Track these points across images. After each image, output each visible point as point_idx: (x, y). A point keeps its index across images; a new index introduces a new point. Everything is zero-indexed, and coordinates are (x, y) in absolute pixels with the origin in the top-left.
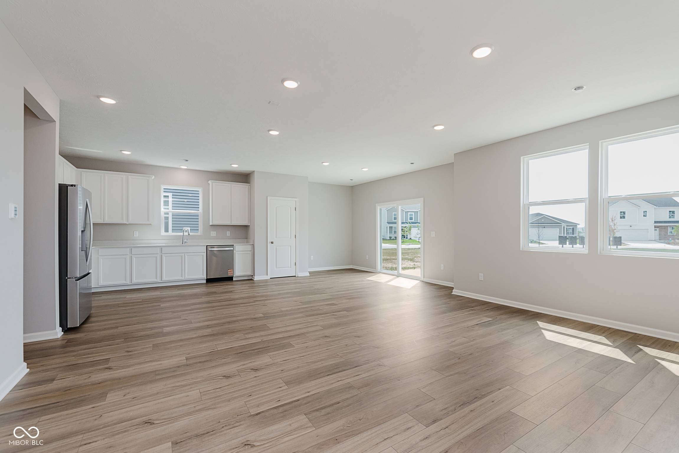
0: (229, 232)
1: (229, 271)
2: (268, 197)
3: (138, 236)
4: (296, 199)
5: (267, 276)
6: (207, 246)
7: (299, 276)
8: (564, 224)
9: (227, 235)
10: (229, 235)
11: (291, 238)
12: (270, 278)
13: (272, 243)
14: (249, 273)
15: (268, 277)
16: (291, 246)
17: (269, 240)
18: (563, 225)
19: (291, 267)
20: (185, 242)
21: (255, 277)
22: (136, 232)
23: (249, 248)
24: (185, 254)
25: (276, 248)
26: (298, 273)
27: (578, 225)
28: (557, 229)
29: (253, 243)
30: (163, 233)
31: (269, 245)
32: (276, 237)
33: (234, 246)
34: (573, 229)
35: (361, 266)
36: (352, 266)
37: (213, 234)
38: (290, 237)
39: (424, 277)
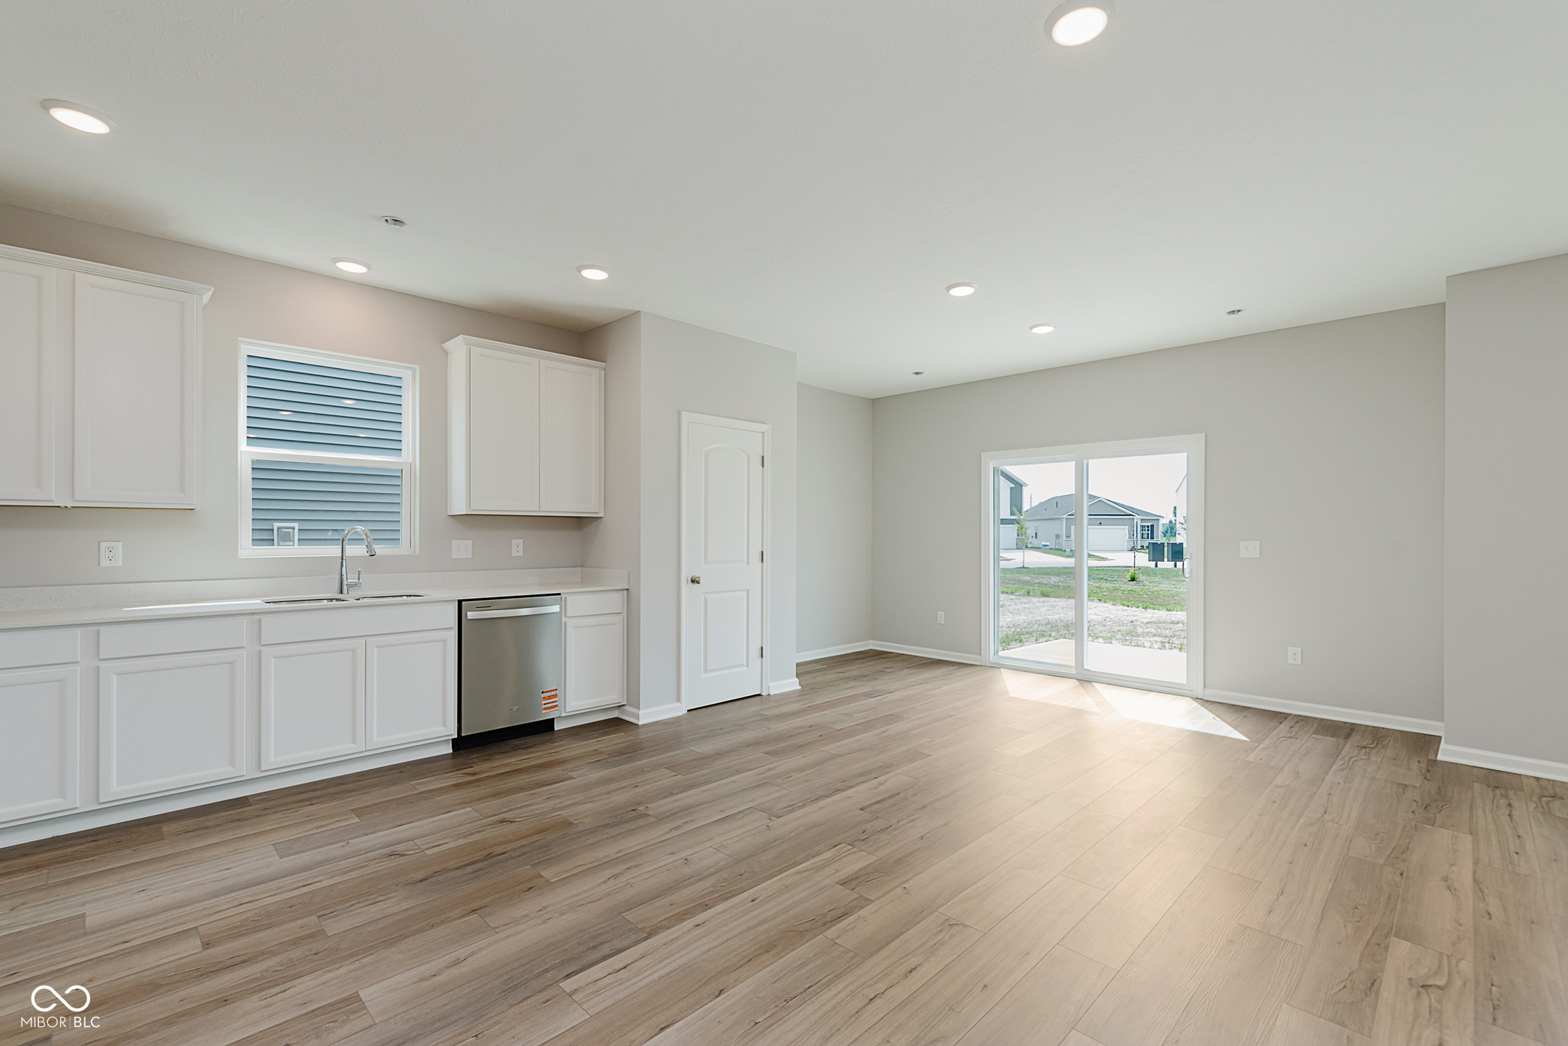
0: (521, 541)
1: (544, 698)
2: (683, 413)
3: (120, 564)
4: (763, 428)
5: (678, 704)
6: (460, 602)
7: (772, 693)
8: (1137, 516)
9: (514, 554)
10: (521, 554)
11: (748, 563)
12: (688, 711)
13: (694, 581)
14: (614, 698)
15: (679, 710)
16: (748, 591)
17: (686, 574)
18: (1137, 518)
19: (748, 666)
20: (350, 586)
21: (641, 712)
22: (113, 544)
23: (615, 602)
24: (369, 639)
25: (706, 600)
26: (770, 685)
27: (1161, 519)
28: (1124, 527)
29: (629, 583)
30: (247, 550)
31: (686, 587)
32: (706, 560)
33: (563, 596)
34: (1152, 526)
35: (910, 645)
36: (871, 641)
37: (462, 548)
38: (746, 561)
39: (1204, 687)
